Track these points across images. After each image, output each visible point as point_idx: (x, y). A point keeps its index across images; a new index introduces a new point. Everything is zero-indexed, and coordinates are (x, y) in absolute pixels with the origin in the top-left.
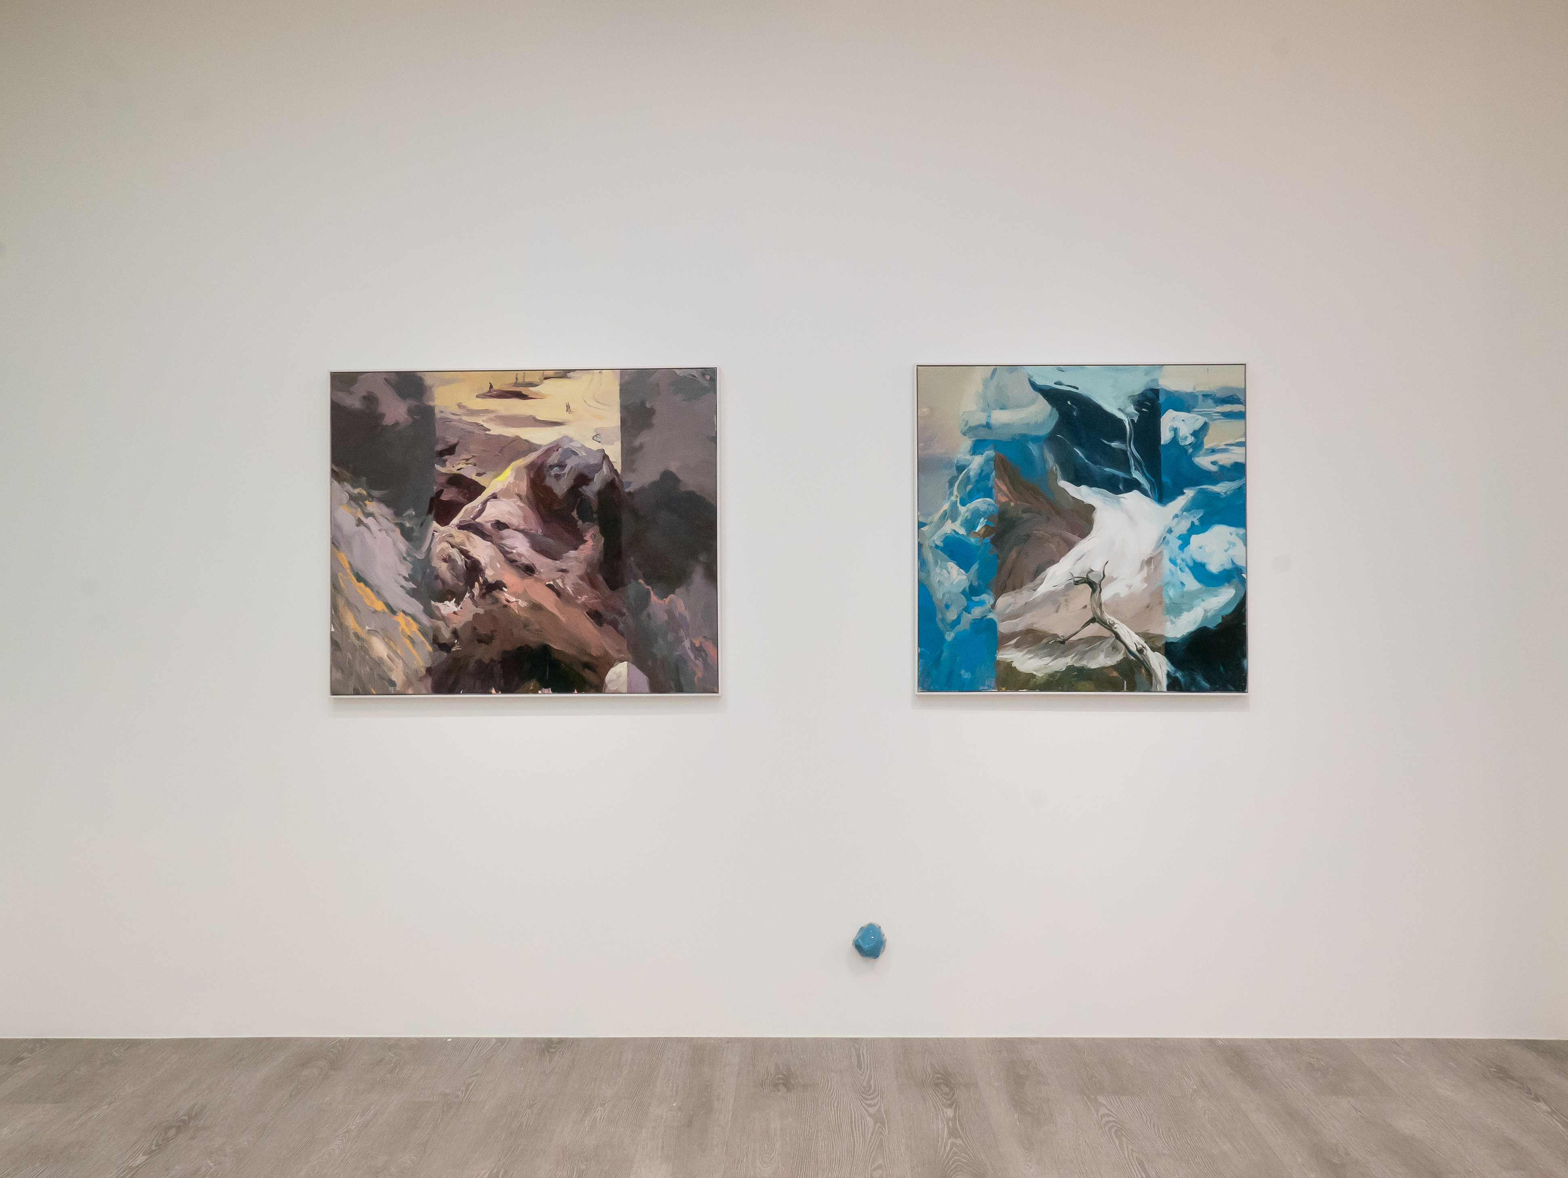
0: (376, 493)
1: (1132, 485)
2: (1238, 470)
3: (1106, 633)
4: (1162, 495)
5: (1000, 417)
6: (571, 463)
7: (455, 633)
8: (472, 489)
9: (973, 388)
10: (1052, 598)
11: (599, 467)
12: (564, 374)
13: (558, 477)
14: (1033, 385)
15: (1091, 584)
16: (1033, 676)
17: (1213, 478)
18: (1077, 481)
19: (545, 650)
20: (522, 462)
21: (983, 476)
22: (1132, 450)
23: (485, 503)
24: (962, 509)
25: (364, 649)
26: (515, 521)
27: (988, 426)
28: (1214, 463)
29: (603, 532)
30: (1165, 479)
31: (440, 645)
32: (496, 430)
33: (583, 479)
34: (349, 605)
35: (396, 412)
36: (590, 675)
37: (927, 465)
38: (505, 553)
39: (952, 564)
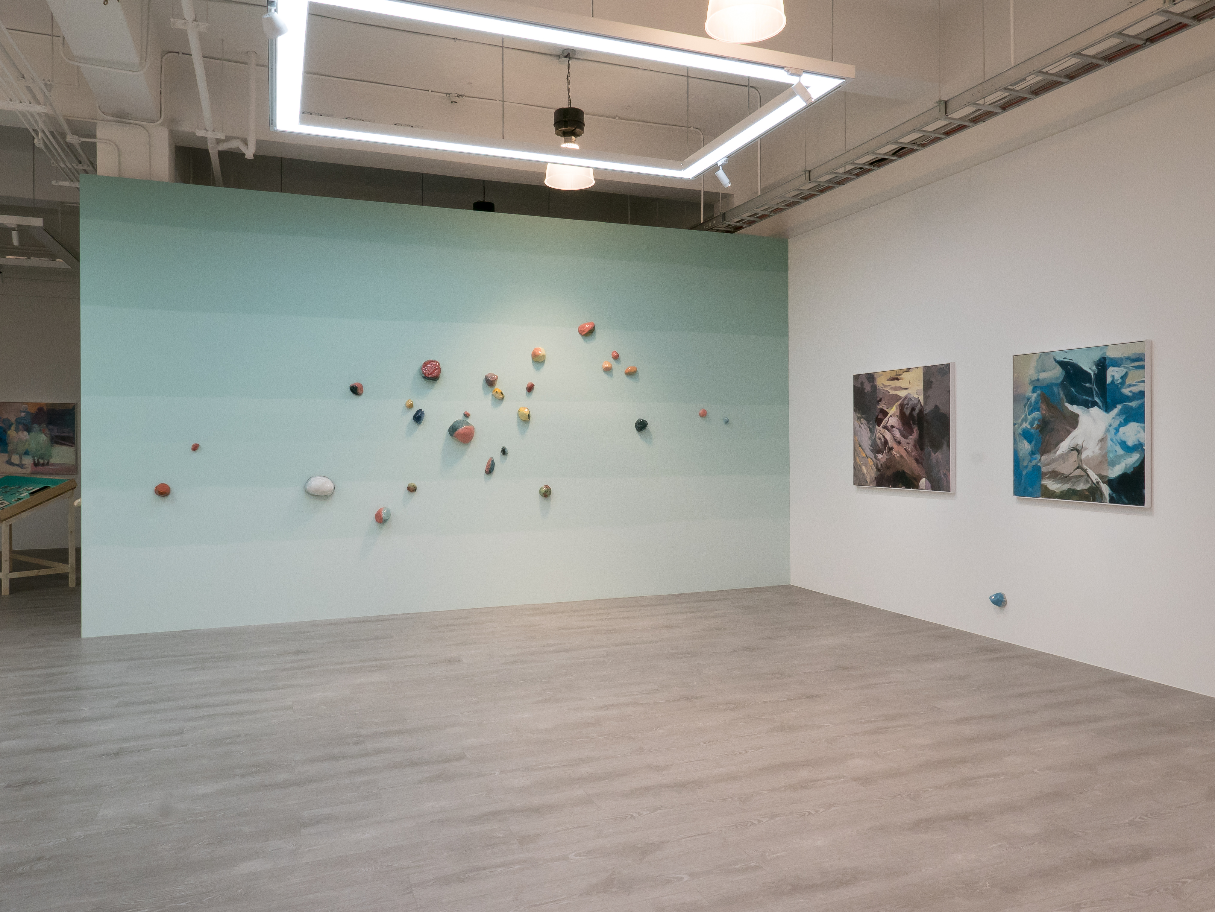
0: (864, 416)
1: (1094, 404)
2: (1141, 395)
3: (1083, 474)
4: (1107, 408)
5: (1043, 376)
6: (910, 403)
7: (881, 465)
8: (885, 413)
9: (1034, 363)
10: (1062, 456)
11: (917, 404)
12: (908, 370)
13: (907, 408)
14: (1055, 360)
15: (1078, 451)
16: (1055, 492)
17: (1129, 399)
18: (1072, 403)
19: (904, 472)
20: (898, 404)
21: (1036, 402)
22: (1095, 387)
23: (889, 419)
24: (1029, 417)
25: (861, 470)
26: (896, 425)
27: (1038, 380)
28: (1130, 392)
29: (919, 429)
30: (1109, 400)
31: (878, 470)
32: (892, 392)
33: (913, 409)
34: (858, 455)
35: (868, 388)
36: (915, 482)
37: (1017, 399)
38: (894, 437)
39: (1025, 441)
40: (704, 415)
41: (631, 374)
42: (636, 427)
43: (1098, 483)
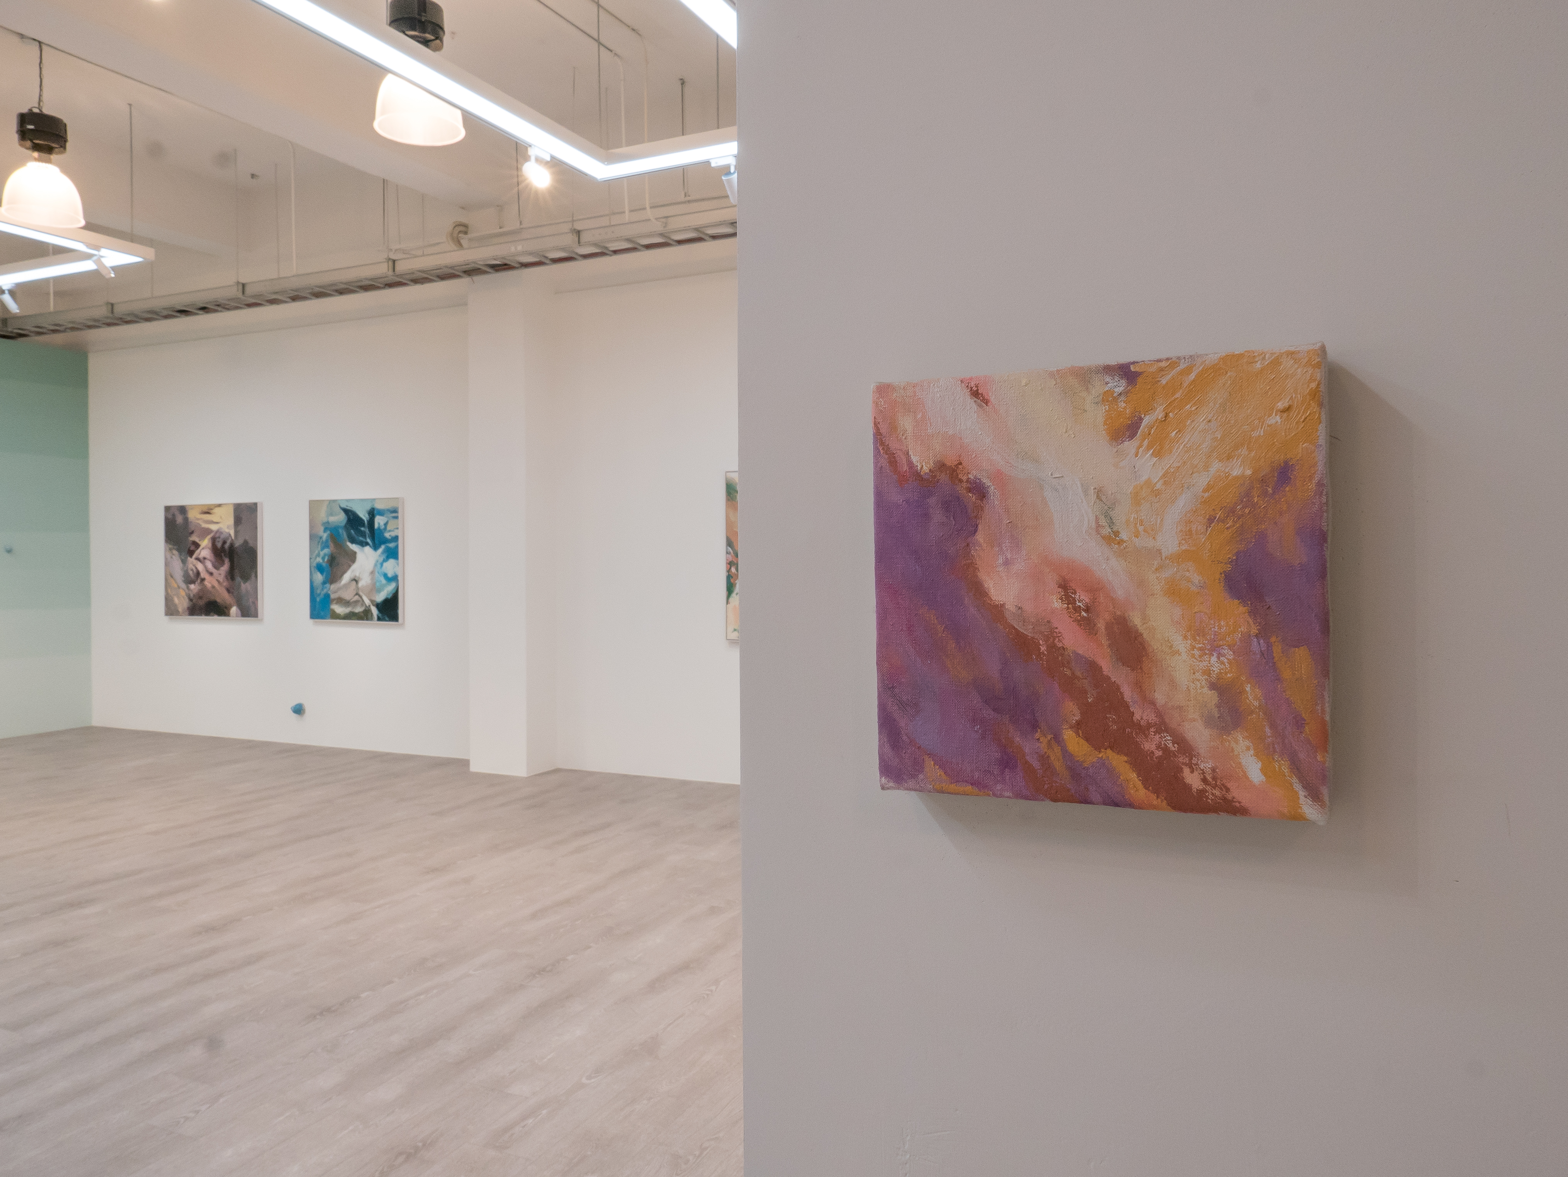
0: (175, 547)
1: (367, 544)
2: (396, 538)
3: (359, 599)
4: (375, 548)
5: (332, 519)
6: (222, 537)
7: (194, 595)
8: (197, 546)
9: (324, 508)
10: (345, 586)
11: (227, 538)
12: (220, 505)
13: (218, 541)
14: (340, 507)
15: (356, 581)
16: (340, 615)
17: (389, 541)
18: (352, 543)
19: (215, 602)
20: (209, 537)
21: (327, 541)
22: (367, 531)
23: (201, 551)
24: (321, 553)
25: (172, 600)
26: (208, 557)
27: (328, 522)
28: (390, 536)
29: (229, 561)
30: (377, 542)
31: (191, 600)
32: (204, 525)
33: (224, 542)
34: (170, 586)
35: (179, 519)
36: (226, 611)
37: (313, 537)
38: (206, 568)
39: (318, 573)
43: (369, 606)
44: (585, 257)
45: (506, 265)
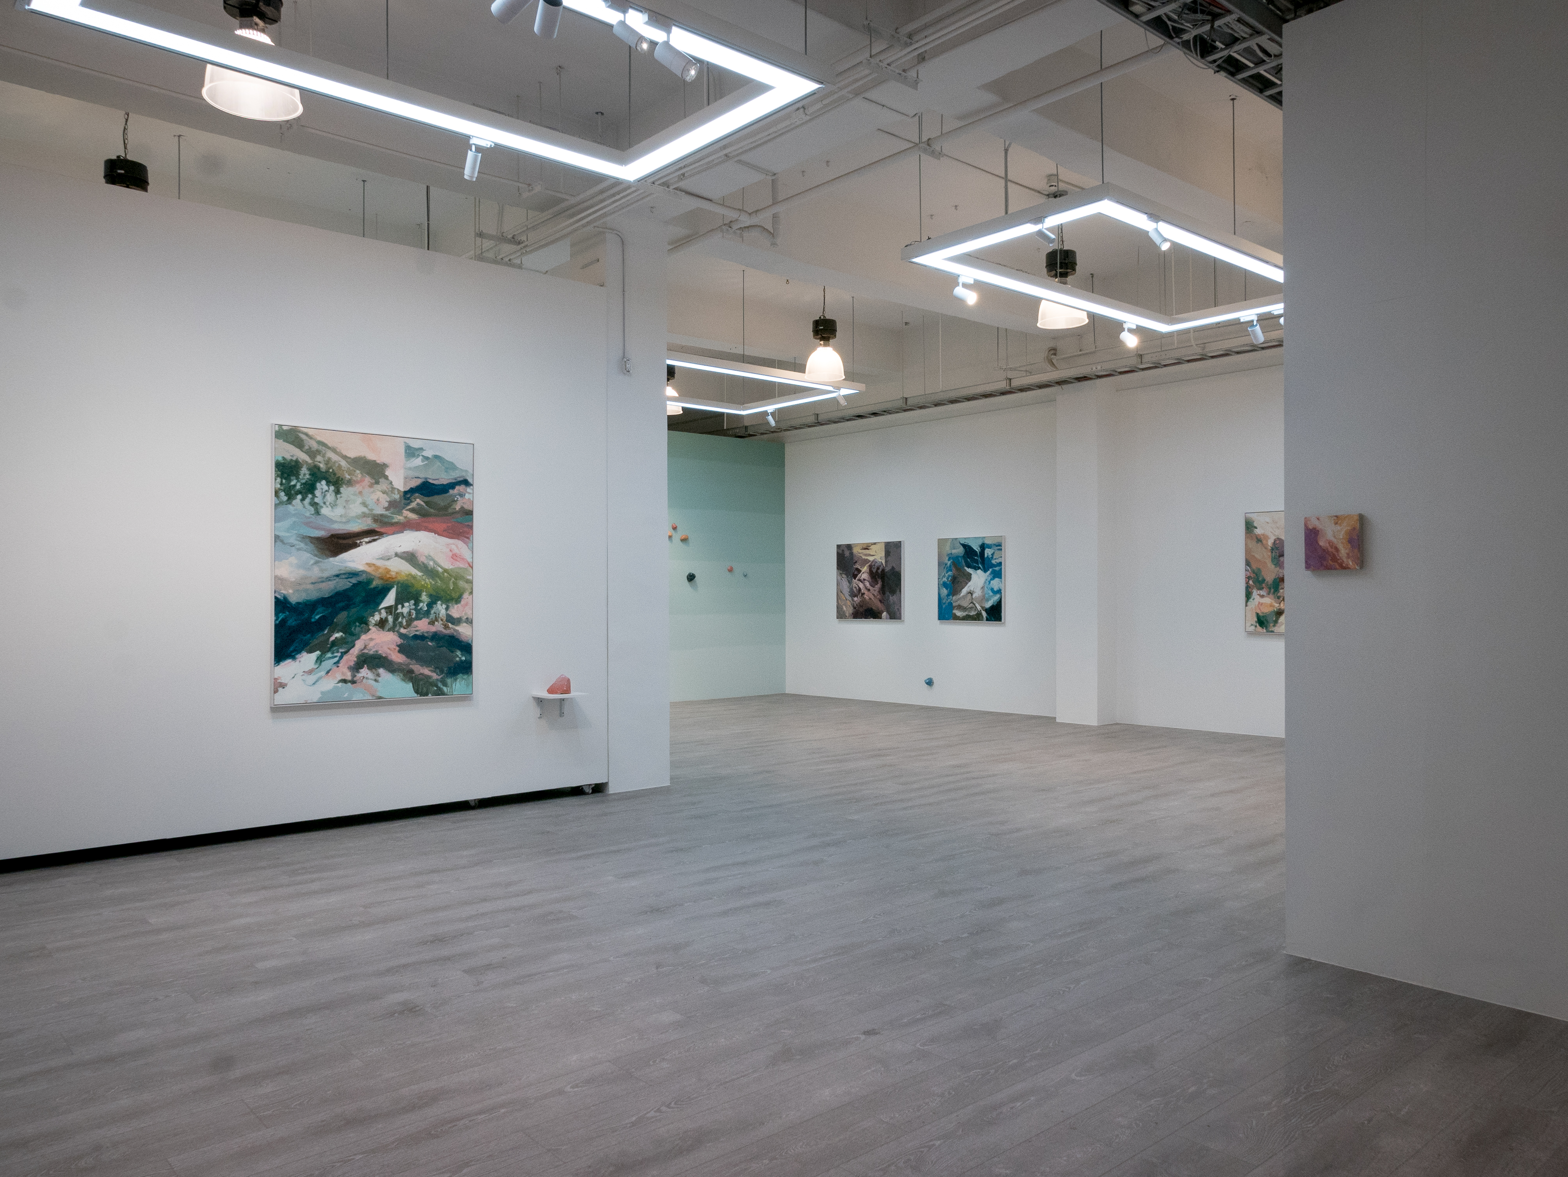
0: (844, 572)
1: (979, 568)
2: (1000, 564)
3: (974, 606)
4: (985, 571)
5: (954, 551)
6: (876, 564)
7: (857, 605)
8: (859, 571)
9: (948, 544)
10: (963, 597)
11: (880, 566)
12: (875, 544)
13: (874, 568)
14: (960, 543)
15: (971, 593)
16: (959, 617)
17: (995, 566)
18: (968, 567)
19: (872, 609)
20: (868, 565)
21: (950, 566)
22: (979, 559)
23: (861, 575)
24: (946, 575)
25: (842, 608)
26: (867, 579)
27: (951, 554)
28: (996, 562)
29: (882, 581)
30: (986, 566)
31: (855, 608)
32: (864, 557)
33: (878, 568)
34: (840, 599)
35: (847, 553)
36: (879, 615)
37: (940, 564)
38: (865, 586)
39: (944, 589)
40: (731, 570)
41: (684, 540)
42: (688, 579)
43: (981, 611)
44: (1143, 369)
45: (1085, 377)
